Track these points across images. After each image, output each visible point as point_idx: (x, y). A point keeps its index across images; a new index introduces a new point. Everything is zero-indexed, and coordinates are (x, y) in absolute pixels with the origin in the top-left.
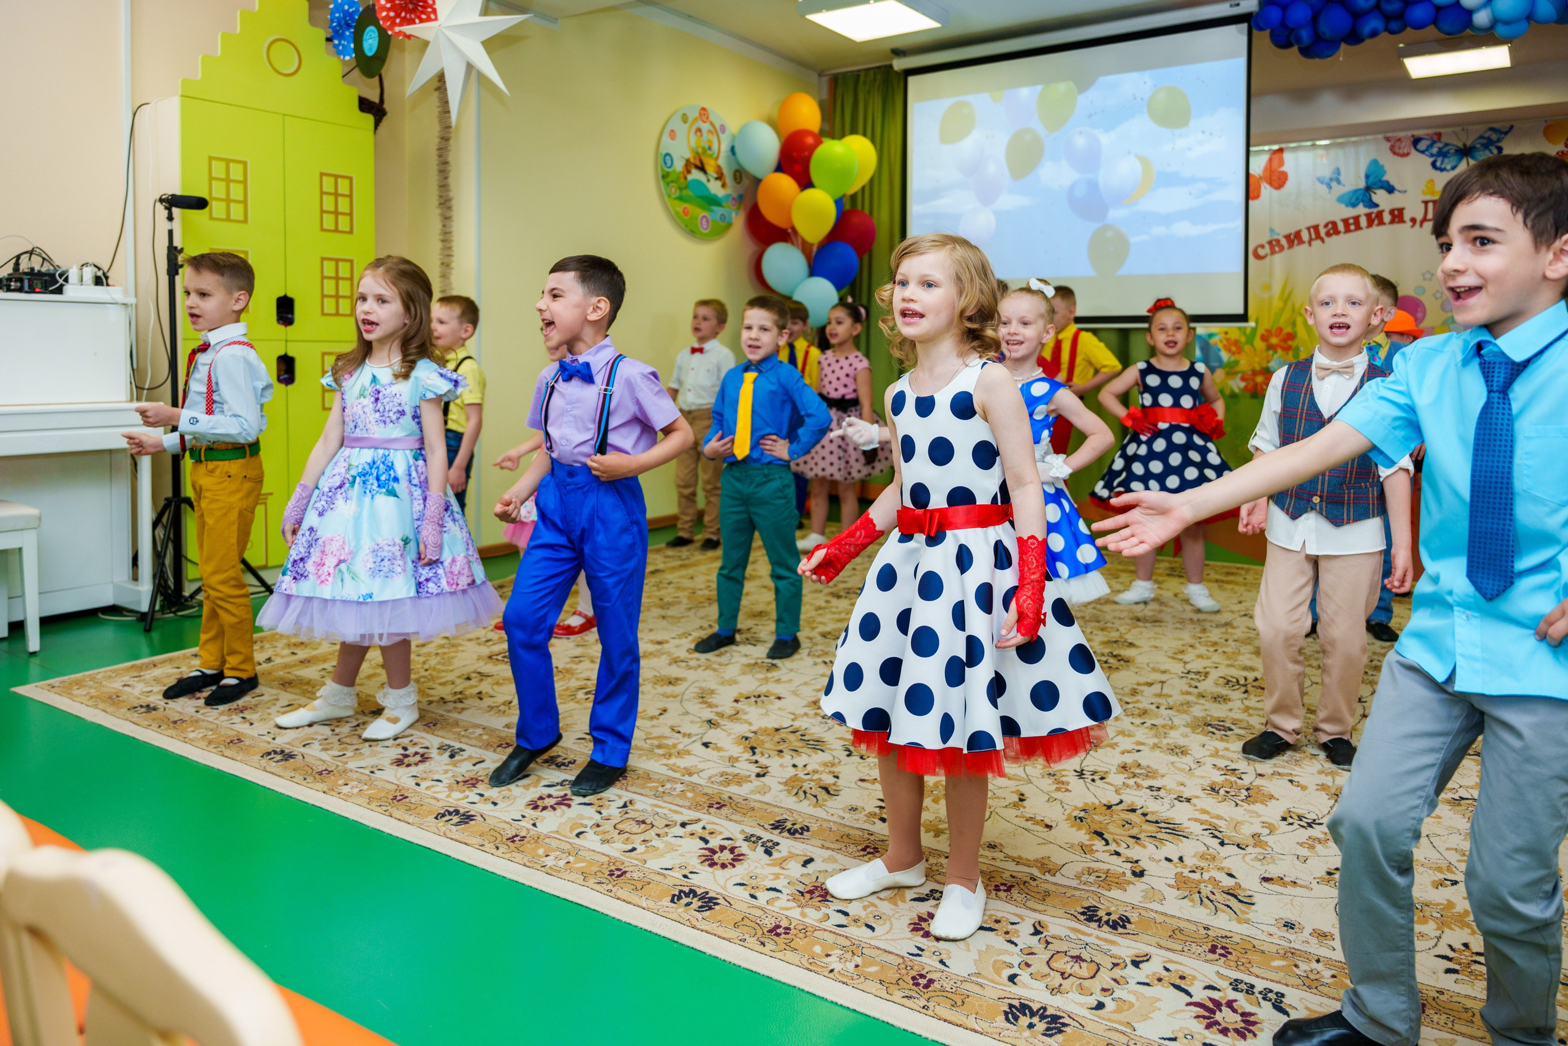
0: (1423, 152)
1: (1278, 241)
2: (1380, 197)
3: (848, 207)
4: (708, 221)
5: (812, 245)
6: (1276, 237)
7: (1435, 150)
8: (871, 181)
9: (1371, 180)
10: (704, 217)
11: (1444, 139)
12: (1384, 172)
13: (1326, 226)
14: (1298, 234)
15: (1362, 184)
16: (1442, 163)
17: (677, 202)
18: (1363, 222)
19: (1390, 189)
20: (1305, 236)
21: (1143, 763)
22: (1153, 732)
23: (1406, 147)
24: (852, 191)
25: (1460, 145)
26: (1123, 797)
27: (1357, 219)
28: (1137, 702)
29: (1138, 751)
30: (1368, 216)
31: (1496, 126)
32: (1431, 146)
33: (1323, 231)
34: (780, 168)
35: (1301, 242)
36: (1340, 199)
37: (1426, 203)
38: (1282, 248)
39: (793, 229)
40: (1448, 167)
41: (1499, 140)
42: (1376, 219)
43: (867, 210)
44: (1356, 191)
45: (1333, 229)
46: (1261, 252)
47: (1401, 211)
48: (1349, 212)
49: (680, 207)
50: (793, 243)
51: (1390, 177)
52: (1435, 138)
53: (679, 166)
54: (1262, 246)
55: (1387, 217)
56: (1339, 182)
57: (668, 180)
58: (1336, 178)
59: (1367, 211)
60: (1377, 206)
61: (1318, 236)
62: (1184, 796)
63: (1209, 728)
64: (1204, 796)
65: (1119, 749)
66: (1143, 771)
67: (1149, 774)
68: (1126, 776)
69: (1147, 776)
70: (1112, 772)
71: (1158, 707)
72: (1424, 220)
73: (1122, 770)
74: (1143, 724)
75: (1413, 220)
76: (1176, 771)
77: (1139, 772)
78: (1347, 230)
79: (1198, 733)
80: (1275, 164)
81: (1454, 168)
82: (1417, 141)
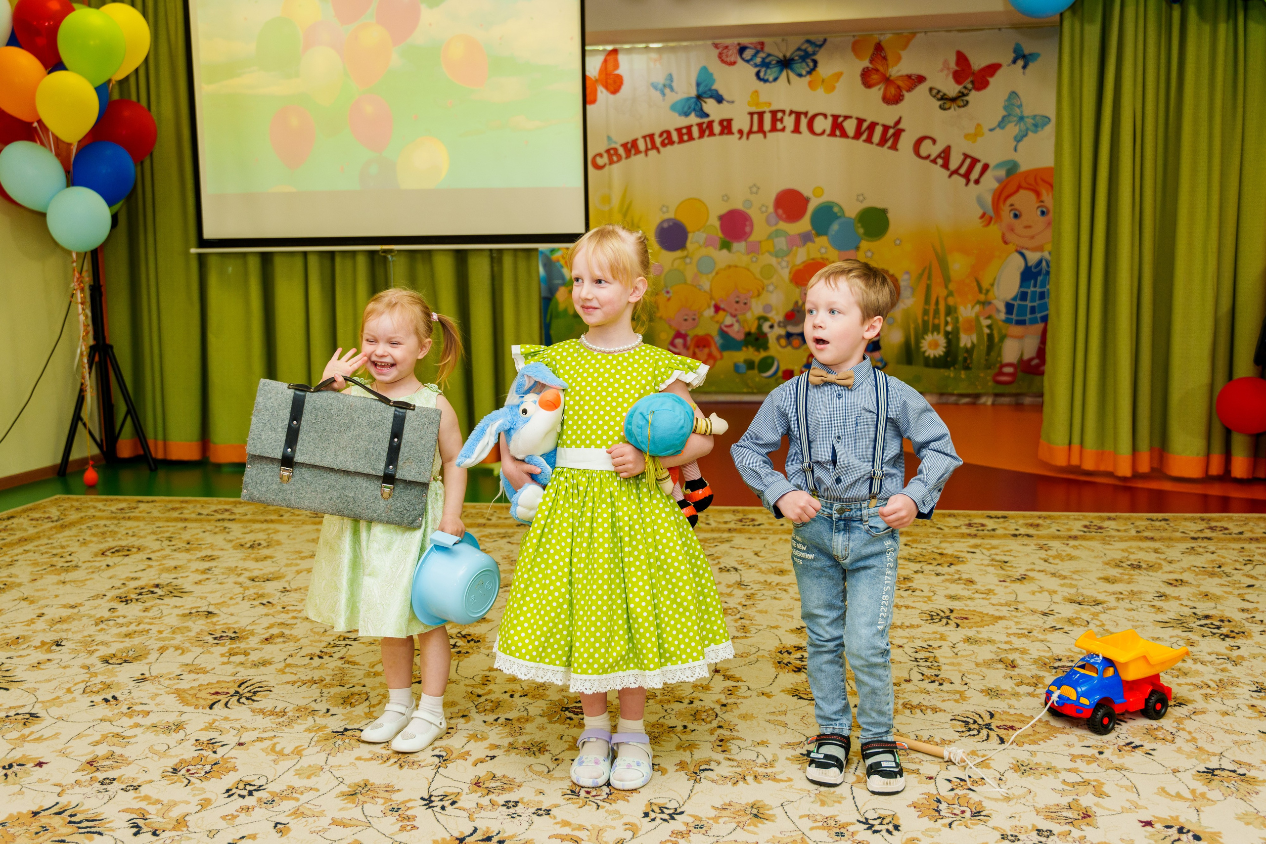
0: (748, 61)
1: (615, 150)
2: (710, 106)
6: (613, 146)
7: (758, 60)
9: (702, 88)
11: (767, 49)
12: (714, 81)
13: (661, 135)
14: (634, 143)
15: (693, 93)
16: (765, 74)
18: (695, 132)
19: (720, 99)
20: (641, 145)
21: (499, 774)
22: (507, 730)
23: (733, 55)
24: (121, 76)
25: (781, 56)
26: (477, 824)
27: (689, 128)
28: (489, 692)
29: (493, 757)
30: (700, 125)
31: (812, 38)
32: (755, 55)
33: (658, 141)
35: (638, 152)
36: (673, 108)
37: (751, 114)
38: (620, 158)
39: (40, 122)
40: (771, 79)
41: (814, 53)
42: (706, 130)
44: (688, 99)
45: (667, 139)
46: (600, 161)
47: (729, 121)
48: (683, 122)
50: (41, 143)
51: (719, 86)
52: (759, 47)
54: (600, 155)
55: (717, 128)
56: (672, 89)
58: (668, 85)
59: (699, 120)
60: (707, 115)
61: (654, 147)
62: (543, 808)
63: (567, 712)
64: (564, 802)
65: (471, 760)
66: (498, 784)
67: (505, 786)
68: (479, 794)
69: (503, 789)
70: (464, 792)
71: (512, 696)
72: (750, 132)
73: (476, 787)
74: (496, 720)
75: (741, 132)
76: (534, 777)
77: (494, 785)
78: (681, 141)
79: (555, 722)
80: (610, 66)
81: (775, 79)
82: (742, 49)
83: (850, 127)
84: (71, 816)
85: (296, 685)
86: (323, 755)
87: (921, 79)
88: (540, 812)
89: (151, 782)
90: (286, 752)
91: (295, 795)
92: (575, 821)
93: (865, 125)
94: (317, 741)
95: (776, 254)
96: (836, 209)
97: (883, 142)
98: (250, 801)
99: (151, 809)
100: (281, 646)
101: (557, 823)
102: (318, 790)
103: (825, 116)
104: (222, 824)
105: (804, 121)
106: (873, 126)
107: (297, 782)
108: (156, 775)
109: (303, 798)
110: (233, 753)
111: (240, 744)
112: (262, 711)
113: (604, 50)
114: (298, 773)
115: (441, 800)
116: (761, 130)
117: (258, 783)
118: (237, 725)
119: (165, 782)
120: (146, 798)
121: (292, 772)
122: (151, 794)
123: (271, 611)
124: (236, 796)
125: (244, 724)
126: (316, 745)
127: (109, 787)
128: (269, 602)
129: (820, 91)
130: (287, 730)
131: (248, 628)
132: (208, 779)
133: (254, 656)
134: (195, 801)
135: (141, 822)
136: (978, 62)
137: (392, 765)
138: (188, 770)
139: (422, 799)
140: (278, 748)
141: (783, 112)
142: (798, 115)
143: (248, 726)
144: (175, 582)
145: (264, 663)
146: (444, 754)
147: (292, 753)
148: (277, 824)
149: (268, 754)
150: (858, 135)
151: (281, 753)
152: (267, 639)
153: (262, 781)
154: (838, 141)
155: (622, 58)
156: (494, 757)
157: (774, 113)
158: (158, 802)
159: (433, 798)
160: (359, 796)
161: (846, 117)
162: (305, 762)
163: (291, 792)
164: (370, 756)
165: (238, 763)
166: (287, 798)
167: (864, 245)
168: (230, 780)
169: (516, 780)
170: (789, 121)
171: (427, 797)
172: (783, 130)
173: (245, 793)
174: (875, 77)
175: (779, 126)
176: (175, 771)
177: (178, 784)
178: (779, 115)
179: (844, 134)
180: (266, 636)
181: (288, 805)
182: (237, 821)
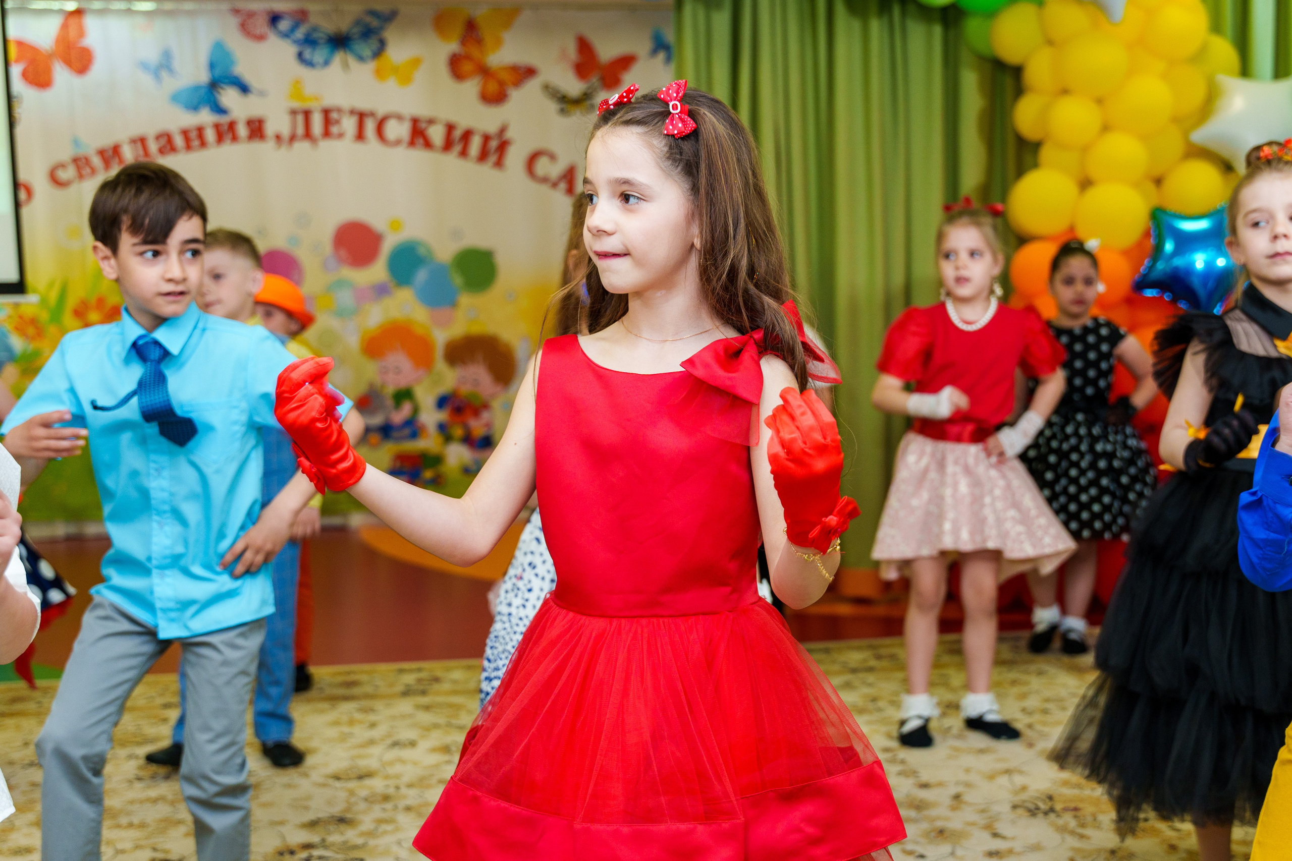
0: (284, 36)
1: (87, 161)
2: (229, 97)
6: (81, 152)
7: (300, 34)
9: (218, 72)
11: (314, 20)
12: (232, 63)
13: (158, 137)
15: (204, 77)
16: (311, 55)
18: (210, 135)
19: (244, 89)
20: (127, 152)
23: (261, 25)
25: (332, 30)
27: (200, 130)
30: (217, 126)
32: (295, 27)
33: (153, 147)
36: (175, 98)
37: (294, 112)
38: (93, 171)
40: (320, 62)
41: (381, 28)
42: (227, 132)
44: (197, 88)
45: (167, 145)
46: (63, 175)
47: (261, 121)
48: (190, 120)
51: (242, 69)
52: (300, 17)
54: (62, 166)
55: (242, 131)
56: (171, 71)
58: (166, 65)
60: (227, 112)
61: (147, 155)
72: (293, 138)
75: (278, 138)
78: (189, 147)
80: (72, 32)
81: (327, 63)
82: (274, 19)
83: (436, 134)
87: (530, 72)
93: (457, 133)
95: (341, 313)
96: (422, 251)
97: (483, 156)
103: (399, 117)
105: (370, 126)
106: (467, 135)
113: (61, 11)
116: (308, 135)
129: (391, 84)
136: (607, 51)
141: (339, 110)
142: (362, 116)
150: (448, 145)
154: (419, 155)
155: (91, 23)
157: (326, 112)
161: (431, 122)
167: (465, 300)
170: (349, 125)
172: (341, 135)
174: (467, 67)
175: (334, 129)
178: (334, 115)
179: (428, 144)
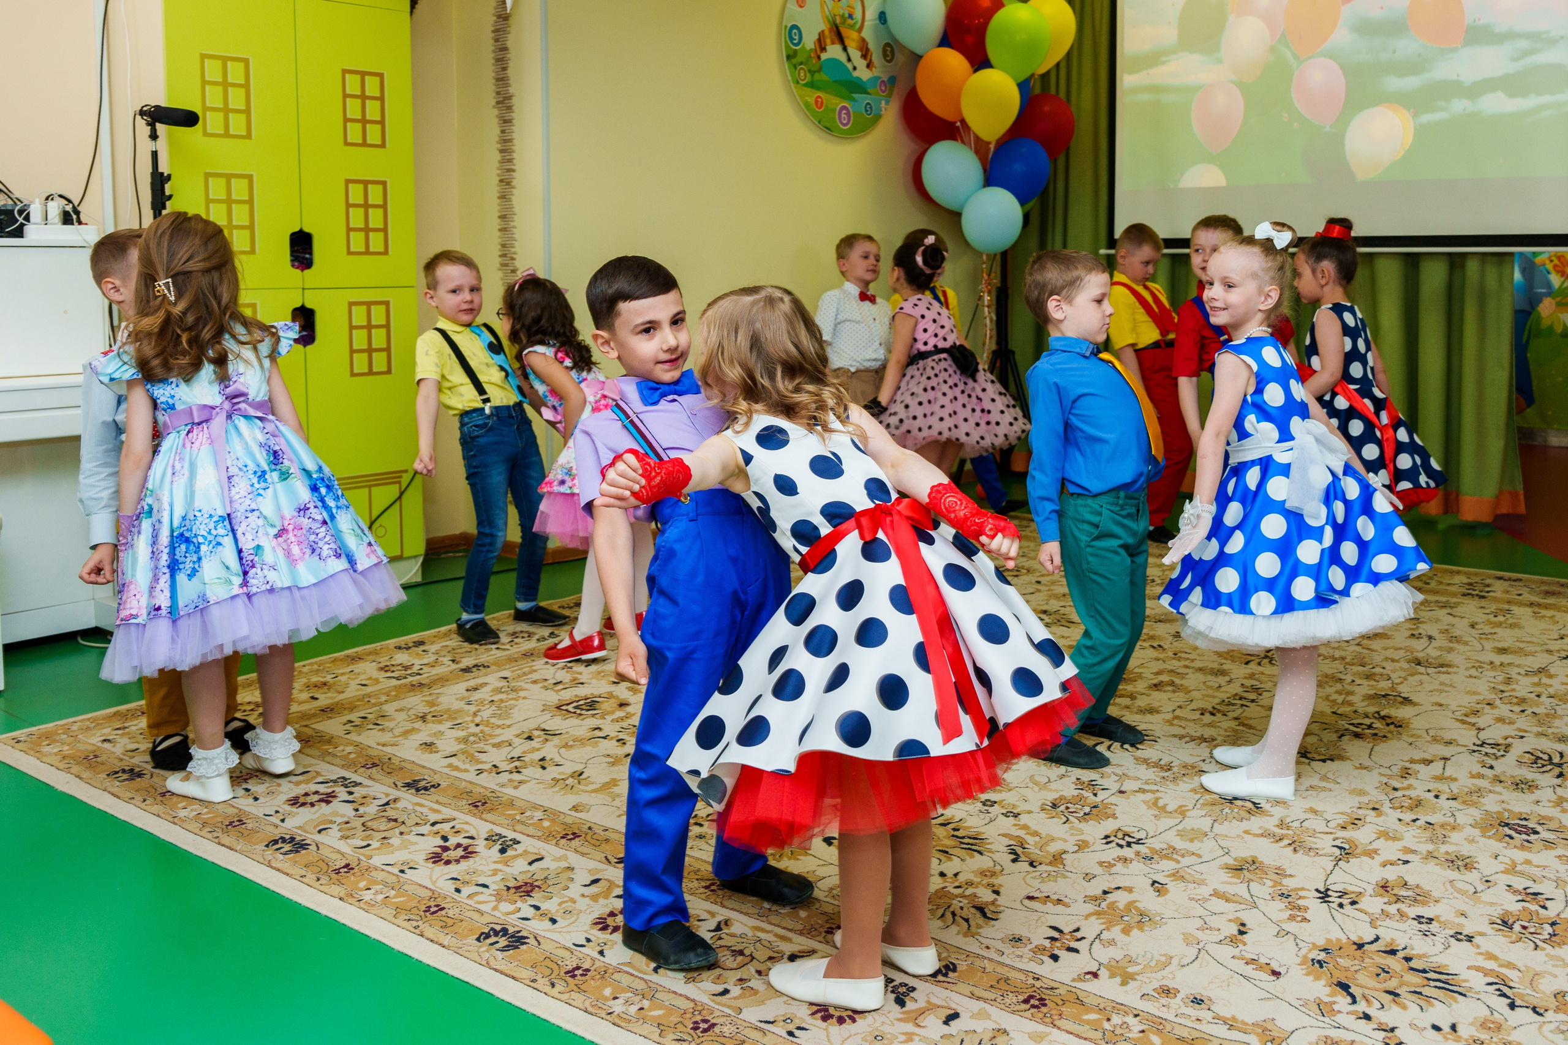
3: (1037, 90)
4: (848, 114)
5: (989, 143)
8: (1069, 54)
10: (844, 108)
17: (808, 90)
21: (1412, 881)
22: (1428, 834)
24: (1043, 70)
26: (1380, 932)
28: (1409, 787)
29: (1406, 862)
34: (945, 41)
39: (963, 121)
43: (1062, 95)
49: (811, 96)
50: (963, 142)
53: (809, 41)
57: (794, 61)
62: (1465, 933)
63: (1506, 829)
64: (1492, 932)
65: (1379, 859)
66: (1410, 893)
67: (1418, 898)
68: (1386, 900)
69: (1415, 900)
70: (1368, 893)
71: (1437, 797)
73: (1382, 891)
74: (1414, 821)
76: (1456, 895)
77: (1405, 894)
79: (1489, 837)
84: (955, 830)
85: (1184, 740)
86: (1208, 821)
88: (1459, 937)
89: (1030, 812)
90: (1169, 809)
91: (1175, 856)
92: (1505, 956)
94: (1203, 805)
98: (1128, 852)
99: (1031, 840)
100: (1170, 695)
101: (1480, 954)
102: (1199, 856)
104: (1098, 870)
107: (1179, 844)
108: (1035, 807)
109: (1185, 861)
110: (1113, 799)
111: (1121, 792)
112: (1145, 761)
114: (1181, 834)
115: (1340, 897)
117: (1138, 836)
118: (1119, 771)
119: (1043, 815)
120: (1025, 827)
121: (1173, 832)
122: (1030, 824)
123: (1161, 656)
124: (1113, 845)
125: (1126, 772)
126: (1201, 809)
127: (991, 809)
128: (1160, 646)
130: (1171, 786)
131: (1136, 670)
132: (1086, 821)
133: (1141, 702)
134: (1073, 840)
135: (1019, 850)
137: (1285, 846)
138: (1067, 808)
139: (1317, 890)
140: (1161, 803)
143: (1131, 774)
144: (1063, 610)
145: (1152, 711)
146: (1347, 847)
147: (1176, 811)
148: (1154, 882)
149: (1149, 807)
151: (1163, 809)
152: (1155, 685)
153: (1142, 835)
156: (1408, 862)
158: (1036, 834)
159: (1330, 893)
160: (1245, 872)
162: (1188, 824)
163: (1170, 853)
164: (1260, 832)
165: (1118, 811)
166: (1167, 857)
168: (1109, 826)
169: (1433, 894)
171: (1323, 890)
173: (1123, 843)
176: (1054, 806)
177: (1056, 820)
180: (1155, 681)
181: (1167, 865)
182: (1114, 870)
